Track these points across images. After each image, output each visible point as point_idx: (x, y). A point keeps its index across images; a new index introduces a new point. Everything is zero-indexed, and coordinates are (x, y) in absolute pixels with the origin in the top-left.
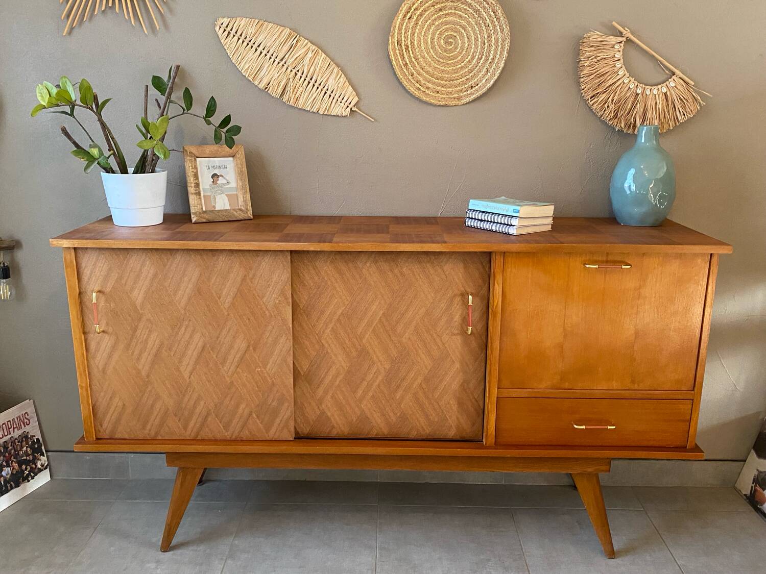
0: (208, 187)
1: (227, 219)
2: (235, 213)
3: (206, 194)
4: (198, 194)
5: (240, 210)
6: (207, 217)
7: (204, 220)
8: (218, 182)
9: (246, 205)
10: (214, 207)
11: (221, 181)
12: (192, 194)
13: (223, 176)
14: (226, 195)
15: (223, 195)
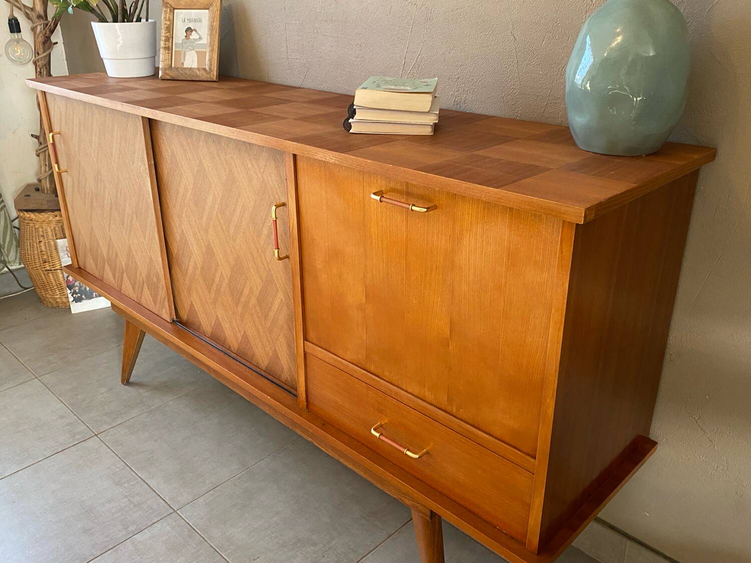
0: (181, 42)
1: (189, 79)
2: (198, 72)
3: (177, 49)
4: (168, 49)
5: (205, 69)
6: (171, 74)
7: (169, 78)
8: (191, 37)
9: (211, 65)
10: (183, 64)
11: (194, 36)
12: (162, 48)
13: (196, 31)
14: (197, 52)
15: (194, 52)
